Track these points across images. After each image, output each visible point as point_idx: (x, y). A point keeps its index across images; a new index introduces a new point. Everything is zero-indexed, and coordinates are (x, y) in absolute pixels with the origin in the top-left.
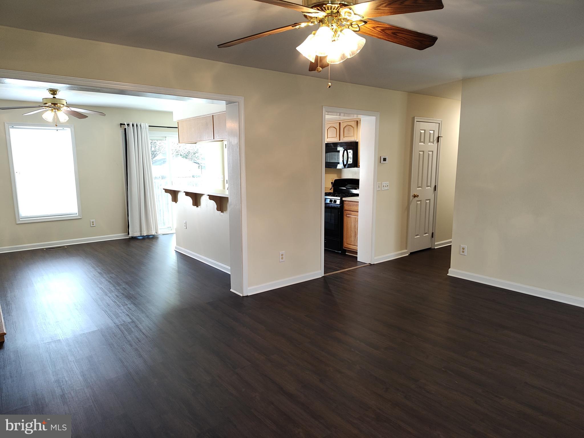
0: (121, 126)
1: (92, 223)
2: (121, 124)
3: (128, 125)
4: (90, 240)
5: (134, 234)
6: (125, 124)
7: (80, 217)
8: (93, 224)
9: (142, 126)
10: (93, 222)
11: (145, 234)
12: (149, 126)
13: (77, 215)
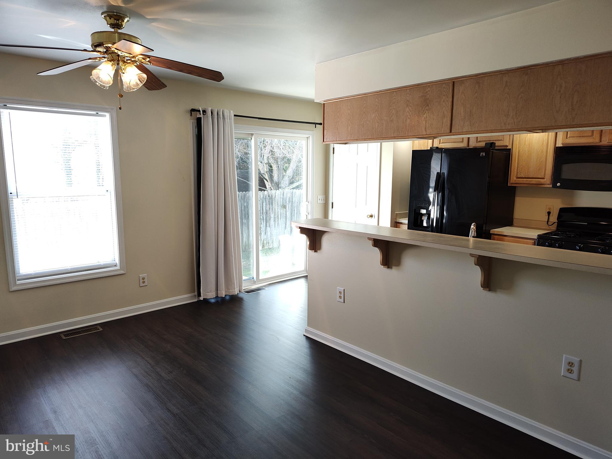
0: (191, 114)
1: (141, 281)
2: (193, 110)
3: (204, 111)
4: (140, 309)
5: (206, 295)
6: (199, 111)
7: (122, 272)
8: (144, 282)
9: (226, 114)
10: (143, 279)
11: (223, 293)
12: (235, 116)
13: (118, 267)
